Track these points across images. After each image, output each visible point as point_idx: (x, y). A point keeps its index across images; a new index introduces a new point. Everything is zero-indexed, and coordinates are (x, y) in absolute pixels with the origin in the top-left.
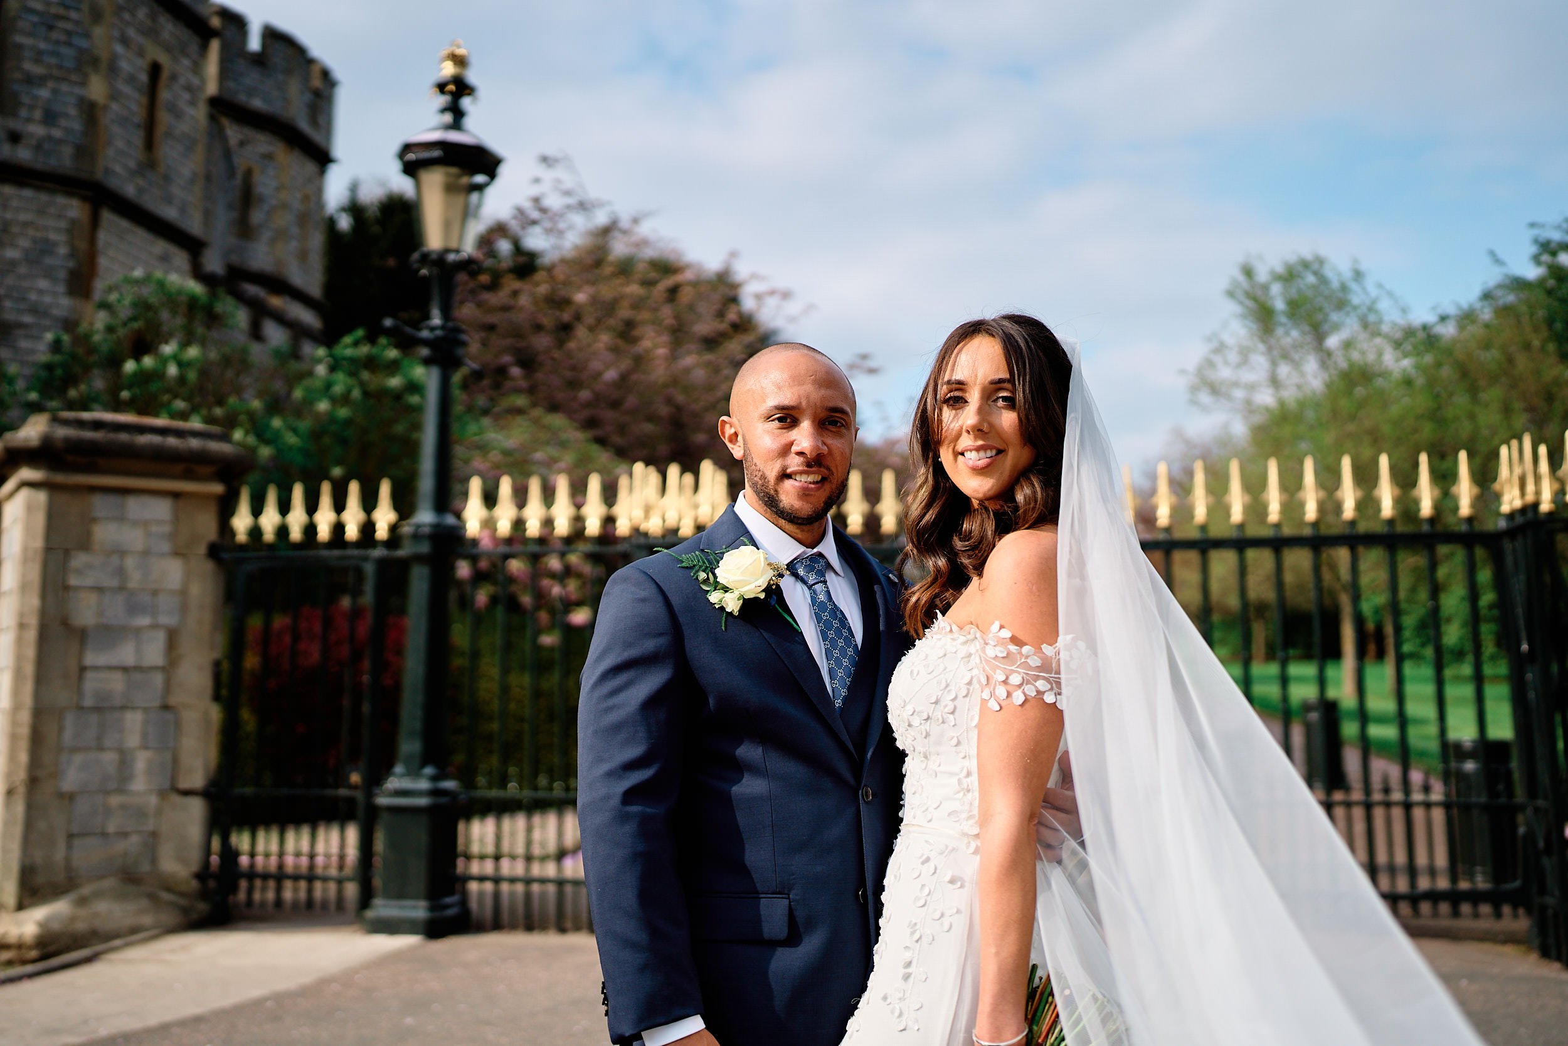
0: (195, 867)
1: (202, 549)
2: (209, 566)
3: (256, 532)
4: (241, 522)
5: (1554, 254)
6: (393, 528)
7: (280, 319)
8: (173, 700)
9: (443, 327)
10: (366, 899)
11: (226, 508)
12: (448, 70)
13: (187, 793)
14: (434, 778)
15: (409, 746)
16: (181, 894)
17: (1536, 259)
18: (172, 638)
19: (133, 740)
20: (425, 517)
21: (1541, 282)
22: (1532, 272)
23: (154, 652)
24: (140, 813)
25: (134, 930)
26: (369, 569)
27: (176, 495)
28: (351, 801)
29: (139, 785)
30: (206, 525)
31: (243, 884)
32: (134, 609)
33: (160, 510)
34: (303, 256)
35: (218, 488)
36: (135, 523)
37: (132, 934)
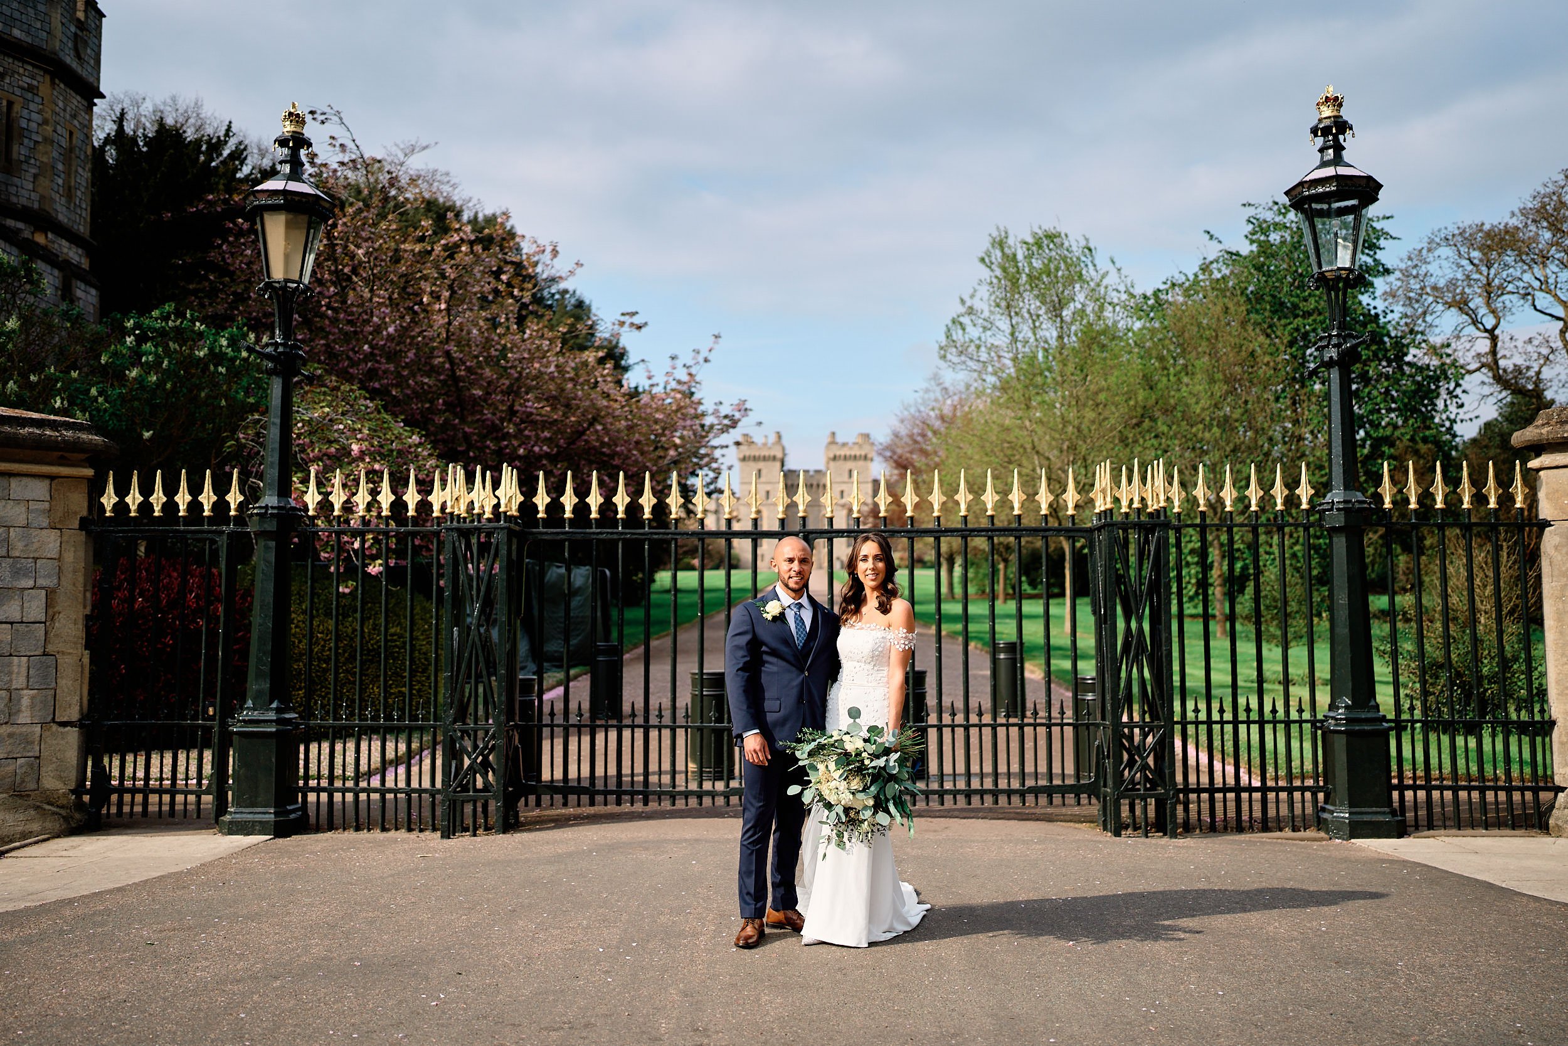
0: (72, 786)
1: (76, 524)
2: (82, 536)
3: (121, 507)
4: (109, 500)
5: (1265, 232)
6: (241, 506)
7: (52, 259)
8: (50, 649)
9: (284, 345)
10: (221, 807)
11: (96, 489)
12: (288, 128)
13: (64, 724)
14: (278, 710)
15: (256, 685)
16: (62, 807)
17: (1250, 238)
18: (51, 595)
19: (19, 681)
20: (270, 500)
21: (1252, 257)
22: (1246, 248)
23: (35, 609)
24: (27, 741)
25: (24, 836)
26: (223, 541)
27: (52, 478)
28: (207, 730)
29: (24, 717)
30: (78, 502)
31: (114, 797)
32: (17, 573)
33: (39, 490)
34: (69, 193)
35: (89, 472)
36: (17, 501)
37: (25, 838)
